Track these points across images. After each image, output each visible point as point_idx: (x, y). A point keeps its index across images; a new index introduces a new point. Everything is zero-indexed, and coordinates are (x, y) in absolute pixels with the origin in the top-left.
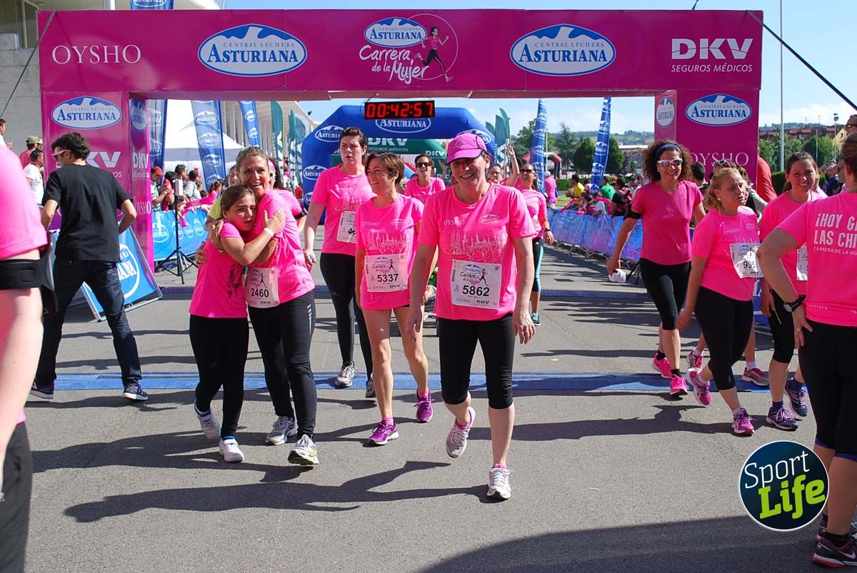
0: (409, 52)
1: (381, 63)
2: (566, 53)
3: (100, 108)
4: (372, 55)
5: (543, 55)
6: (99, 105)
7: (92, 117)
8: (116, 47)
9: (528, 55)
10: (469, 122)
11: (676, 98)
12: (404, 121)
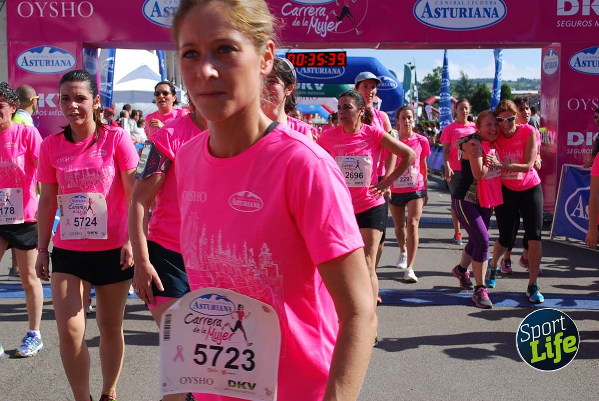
0: (324, 9)
1: (300, 19)
2: (463, 11)
3: (58, 55)
4: (292, 12)
5: (442, 12)
6: (57, 53)
7: (51, 63)
8: (73, 4)
9: (429, 12)
10: (378, 69)
11: (560, 50)
12: (321, 69)
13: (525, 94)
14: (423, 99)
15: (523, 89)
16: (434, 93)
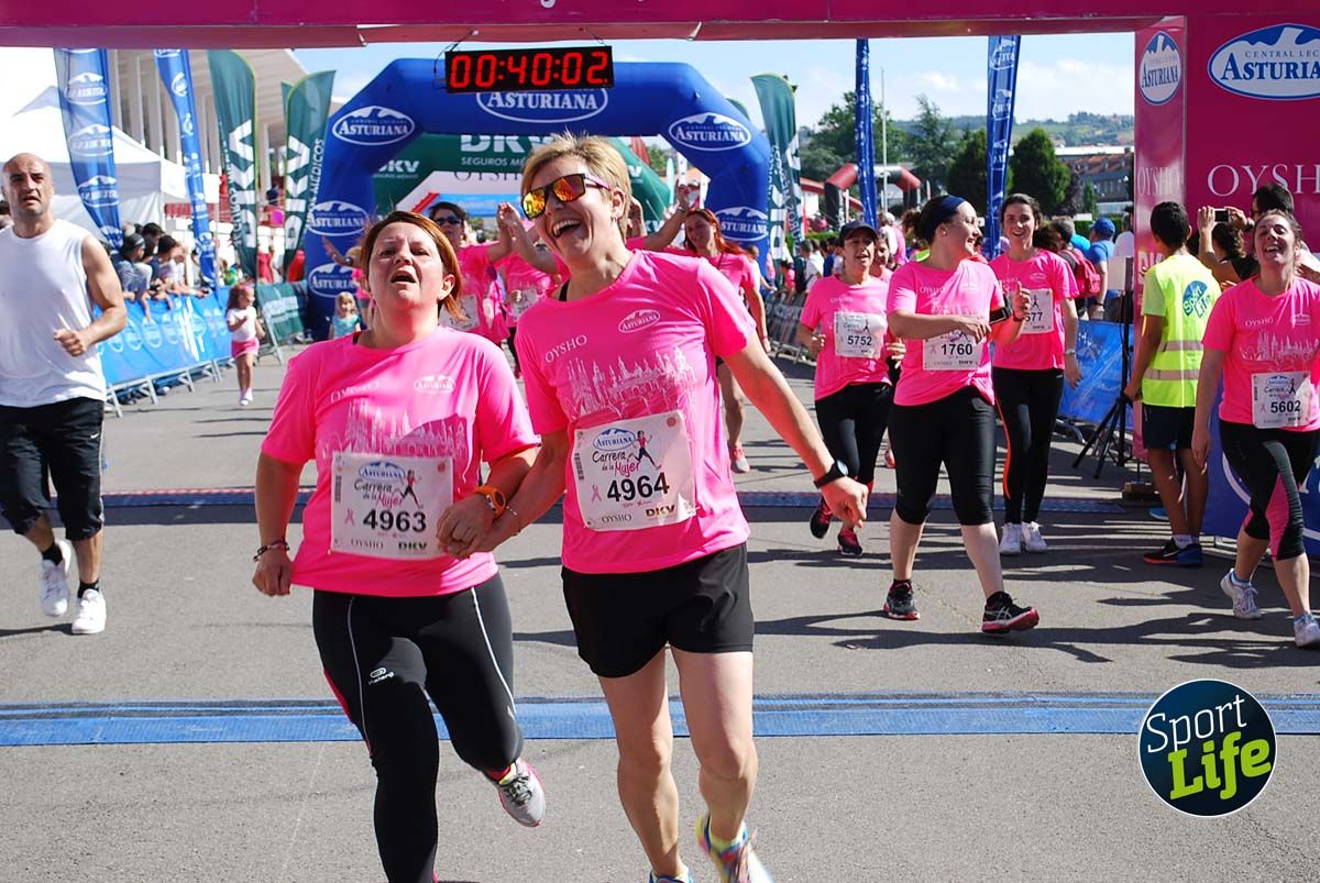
10: (698, 96)
11: (1185, 33)
12: (543, 96)
13: (1091, 156)
14: (823, 172)
15: (1084, 142)
16: (850, 157)
